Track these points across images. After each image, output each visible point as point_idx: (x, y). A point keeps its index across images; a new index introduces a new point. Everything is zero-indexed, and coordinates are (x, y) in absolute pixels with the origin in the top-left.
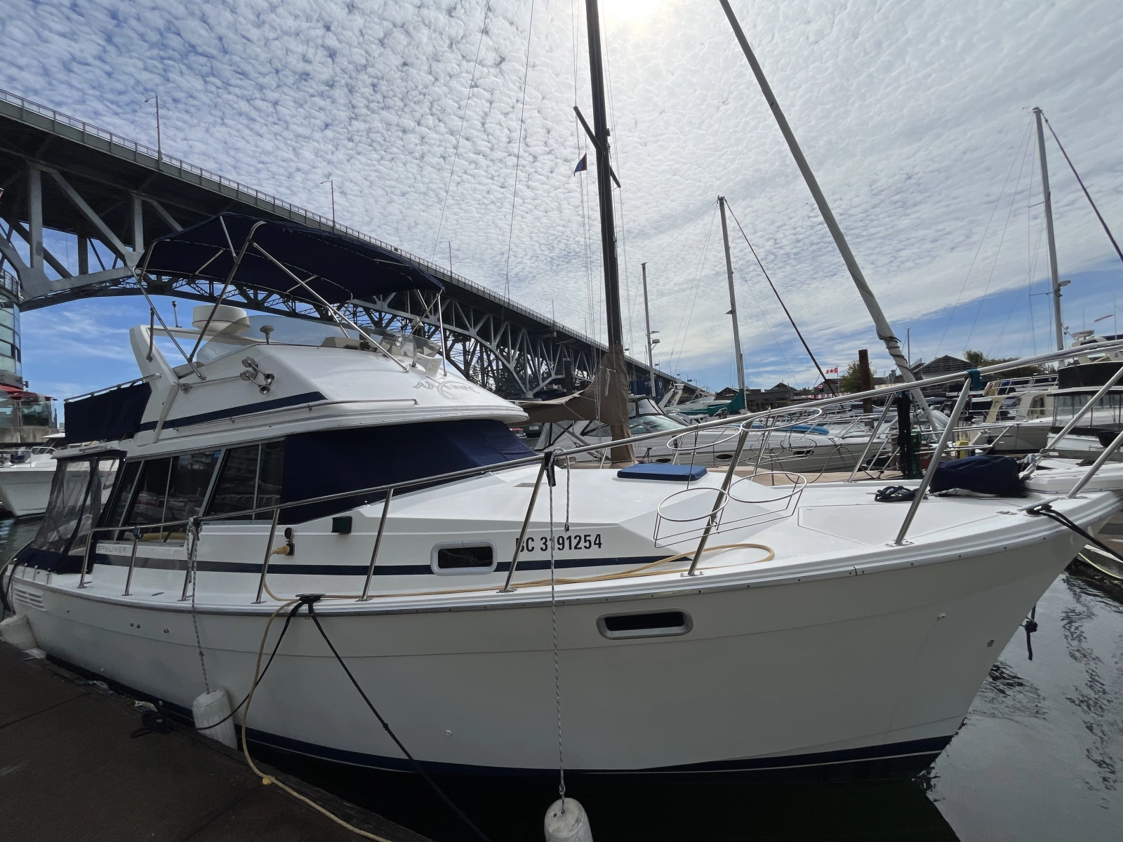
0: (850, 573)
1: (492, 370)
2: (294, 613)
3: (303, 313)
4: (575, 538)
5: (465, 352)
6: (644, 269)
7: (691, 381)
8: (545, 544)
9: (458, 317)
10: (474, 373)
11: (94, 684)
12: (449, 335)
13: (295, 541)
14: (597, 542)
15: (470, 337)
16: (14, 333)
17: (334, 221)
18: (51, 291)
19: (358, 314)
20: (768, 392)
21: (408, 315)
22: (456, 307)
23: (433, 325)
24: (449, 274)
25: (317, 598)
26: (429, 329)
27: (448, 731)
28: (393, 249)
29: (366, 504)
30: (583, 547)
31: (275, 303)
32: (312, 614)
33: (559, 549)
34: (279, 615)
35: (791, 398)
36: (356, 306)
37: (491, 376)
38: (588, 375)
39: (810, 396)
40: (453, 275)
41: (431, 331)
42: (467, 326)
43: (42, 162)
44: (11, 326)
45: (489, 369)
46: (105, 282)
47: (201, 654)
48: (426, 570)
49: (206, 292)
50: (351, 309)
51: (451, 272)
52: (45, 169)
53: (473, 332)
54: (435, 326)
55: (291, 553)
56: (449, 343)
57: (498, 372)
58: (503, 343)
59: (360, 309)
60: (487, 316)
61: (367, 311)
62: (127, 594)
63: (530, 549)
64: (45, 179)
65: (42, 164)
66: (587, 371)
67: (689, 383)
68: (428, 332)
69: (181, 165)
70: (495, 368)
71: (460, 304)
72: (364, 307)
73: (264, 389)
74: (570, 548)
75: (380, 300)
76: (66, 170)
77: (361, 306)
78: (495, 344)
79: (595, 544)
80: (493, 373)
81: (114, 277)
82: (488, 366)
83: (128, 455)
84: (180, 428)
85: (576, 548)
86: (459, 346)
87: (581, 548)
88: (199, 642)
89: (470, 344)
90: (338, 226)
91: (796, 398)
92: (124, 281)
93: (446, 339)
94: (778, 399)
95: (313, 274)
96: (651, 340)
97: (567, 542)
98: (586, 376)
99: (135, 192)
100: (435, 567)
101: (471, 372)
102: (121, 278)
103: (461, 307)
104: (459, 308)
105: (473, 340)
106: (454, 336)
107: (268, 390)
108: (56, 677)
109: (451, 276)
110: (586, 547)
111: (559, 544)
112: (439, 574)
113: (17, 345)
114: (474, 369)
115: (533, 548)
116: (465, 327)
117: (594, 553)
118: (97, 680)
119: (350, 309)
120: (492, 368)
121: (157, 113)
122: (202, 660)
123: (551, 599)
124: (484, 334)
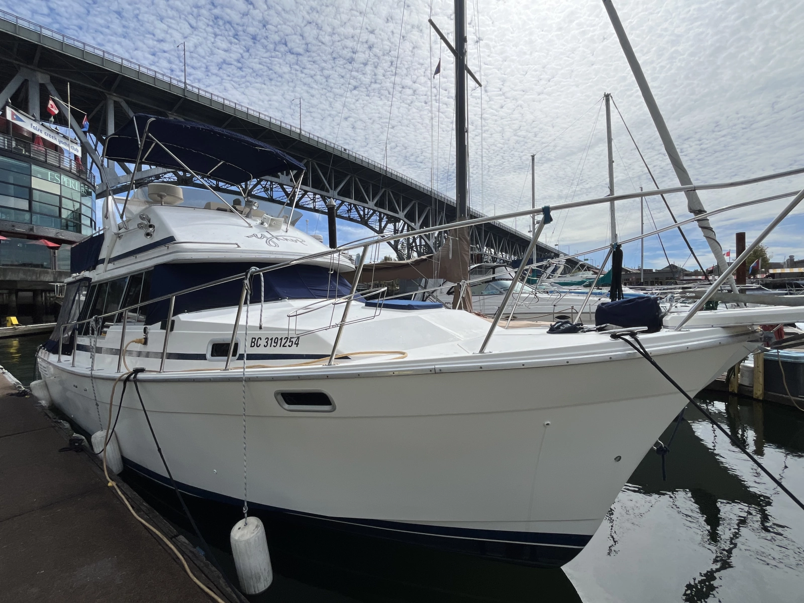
0: (431, 371)
1: (416, 246)
2: (128, 379)
3: (278, 199)
4: (285, 339)
5: (396, 231)
6: (533, 159)
7: (587, 260)
8: (267, 342)
9: (390, 202)
10: (402, 248)
11: (61, 422)
12: (383, 217)
13: (149, 336)
14: (297, 343)
15: (400, 219)
16: (92, 210)
17: (300, 129)
18: (119, 183)
19: (316, 200)
20: (659, 272)
21: (353, 201)
22: (389, 194)
23: (371, 209)
24: (385, 168)
25: (142, 370)
26: (368, 212)
27: (215, 470)
28: (343, 149)
29: (185, 312)
30: (288, 346)
31: (258, 192)
32: (136, 381)
33: (274, 346)
34: (120, 380)
35: (682, 278)
36: (315, 194)
37: (415, 251)
38: (495, 253)
39: (700, 277)
40: (388, 169)
41: (370, 213)
42: (397, 211)
43: (115, 94)
44: (91, 206)
45: (414, 245)
46: (151, 177)
47: (97, 405)
48: (202, 357)
49: (214, 184)
50: (312, 196)
51: (386, 167)
52: (117, 99)
53: (401, 215)
54: (373, 210)
55: (145, 343)
56: (383, 224)
57: (421, 248)
58: (425, 224)
59: (317, 196)
60: (413, 202)
61: (324, 198)
62: (73, 366)
63: (258, 345)
64: (117, 106)
65: (115, 96)
66: (493, 248)
67: (586, 262)
68: (367, 214)
69: (199, 91)
70: (418, 244)
71: (392, 192)
72: (321, 195)
73: (148, 234)
74: (280, 346)
75: (332, 189)
76: (130, 99)
77: (318, 194)
78: (419, 224)
79: (295, 344)
80: (417, 248)
81: (156, 173)
82: (413, 242)
83: (93, 281)
84: (115, 263)
85: (283, 346)
86: (391, 226)
87: (286, 346)
88: (95, 397)
89: (400, 225)
90: (303, 133)
91: (686, 278)
92: (162, 176)
93: (380, 221)
94: (667, 279)
95: (221, 159)
96: (536, 221)
97: (279, 342)
98: (493, 253)
99: (170, 112)
100: (208, 356)
101: (399, 247)
102: (161, 174)
103: (393, 195)
104: (392, 196)
105: (402, 221)
106: (387, 218)
107: (151, 235)
108: (46, 416)
109: (386, 171)
110: (289, 346)
111: (275, 343)
112: (210, 361)
113: (94, 219)
114: (402, 245)
115: (260, 345)
116: (396, 212)
117: (293, 350)
118: (63, 420)
119: (310, 196)
120: (416, 244)
121: (184, 54)
122: (98, 408)
123: (242, 376)
124: (410, 217)
